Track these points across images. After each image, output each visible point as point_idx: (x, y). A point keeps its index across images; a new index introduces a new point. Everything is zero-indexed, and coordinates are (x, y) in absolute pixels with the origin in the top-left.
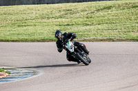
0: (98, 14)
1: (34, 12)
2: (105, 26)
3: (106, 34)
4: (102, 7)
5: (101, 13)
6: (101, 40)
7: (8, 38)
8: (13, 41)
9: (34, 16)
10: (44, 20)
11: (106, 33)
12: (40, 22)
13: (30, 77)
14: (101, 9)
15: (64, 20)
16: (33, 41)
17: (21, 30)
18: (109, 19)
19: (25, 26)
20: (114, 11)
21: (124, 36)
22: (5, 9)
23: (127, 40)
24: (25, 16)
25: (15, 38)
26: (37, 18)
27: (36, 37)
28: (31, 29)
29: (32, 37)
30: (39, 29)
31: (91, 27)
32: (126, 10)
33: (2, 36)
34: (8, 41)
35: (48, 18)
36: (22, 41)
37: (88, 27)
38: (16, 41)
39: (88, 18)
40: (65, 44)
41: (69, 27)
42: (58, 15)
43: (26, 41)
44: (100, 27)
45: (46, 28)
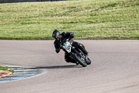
0: (102, 12)
1: (38, 10)
2: (109, 24)
3: (111, 32)
4: (106, 5)
5: (105, 11)
6: (106, 38)
7: (12, 36)
8: (17, 39)
9: (37, 13)
10: (48, 18)
11: (110, 30)
12: (44, 20)
13: (34, 76)
14: (106, 7)
15: (67, 17)
16: (36, 39)
17: (25, 27)
18: (113, 17)
19: (29, 23)
20: (118, 9)
21: (128, 34)
22: (9, 7)
23: (131, 38)
24: (28, 14)
25: (19, 36)
26: (40, 15)
27: (40, 35)
28: (34, 27)
29: (36, 35)
30: (43, 26)
31: (95, 25)
32: (130, 8)
33: (5, 34)
34: (11, 39)
35: (52, 16)
36: (26, 39)
37: (92, 25)
38: (19, 39)
39: (92, 15)
40: (62, 44)
41: (73, 25)
42: (62, 12)
43: (30, 39)
44: (104, 25)
45: (50, 26)
